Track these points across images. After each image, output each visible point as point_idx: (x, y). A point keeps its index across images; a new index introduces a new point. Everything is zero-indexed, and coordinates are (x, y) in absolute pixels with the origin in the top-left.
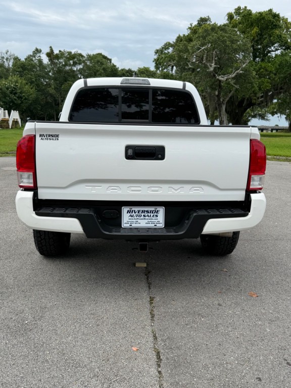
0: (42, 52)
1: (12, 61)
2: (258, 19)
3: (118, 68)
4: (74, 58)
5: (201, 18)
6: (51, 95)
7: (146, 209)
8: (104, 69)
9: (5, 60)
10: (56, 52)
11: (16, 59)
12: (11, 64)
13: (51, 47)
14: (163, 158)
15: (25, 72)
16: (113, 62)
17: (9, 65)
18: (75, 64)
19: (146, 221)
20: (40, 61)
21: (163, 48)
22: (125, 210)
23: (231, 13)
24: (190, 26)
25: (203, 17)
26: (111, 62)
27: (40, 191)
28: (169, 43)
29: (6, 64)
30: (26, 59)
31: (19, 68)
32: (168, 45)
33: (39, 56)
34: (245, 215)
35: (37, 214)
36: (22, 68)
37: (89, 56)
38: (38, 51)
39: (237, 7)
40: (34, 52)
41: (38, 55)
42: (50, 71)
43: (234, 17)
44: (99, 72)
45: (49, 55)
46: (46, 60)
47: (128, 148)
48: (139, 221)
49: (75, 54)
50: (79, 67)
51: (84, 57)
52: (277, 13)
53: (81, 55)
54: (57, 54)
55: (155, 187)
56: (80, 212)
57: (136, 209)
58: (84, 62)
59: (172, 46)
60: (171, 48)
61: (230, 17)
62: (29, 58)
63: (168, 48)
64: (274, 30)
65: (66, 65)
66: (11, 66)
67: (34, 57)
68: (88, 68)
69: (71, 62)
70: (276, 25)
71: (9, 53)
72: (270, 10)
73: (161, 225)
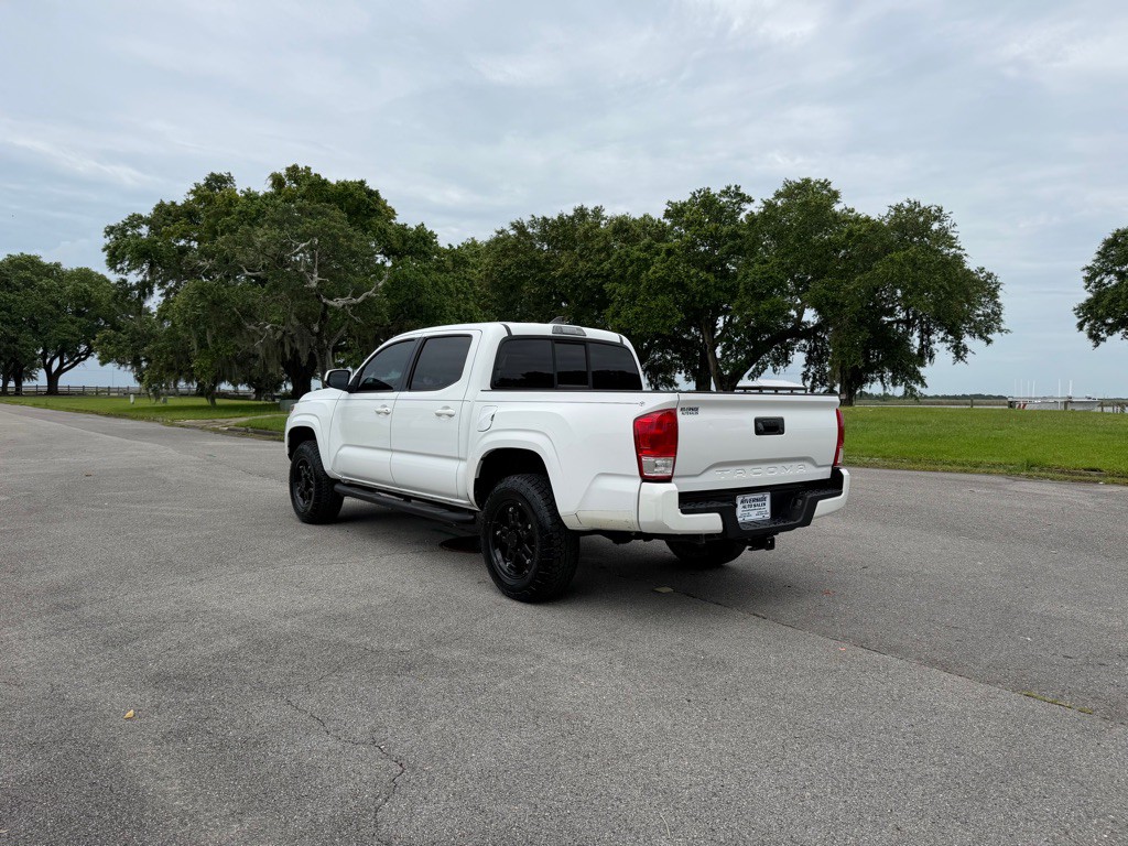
2: (340, 194)
5: (212, 174)
7: (756, 497)
14: (781, 432)
19: (756, 512)
21: (126, 224)
22: (739, 499)
23: (280, 175)
24: (194, 188)
25: (217, 172)
28: (140, 217)
32: (136, 220)
34: (837, 495)
35: (681, 511)
39: (290, 165)
43: (285, 183)
47: (757, 421)
48: (751, 513)
52: (374, 189)
55: (773, 467)
57: (748, 497)
59: (148, 222)
60: (144, 226)
61: (277, 181)
63: (138, 226)
64: (373, 219)
70: (374, 210)
72: (362, 183)
73: (768, 516)
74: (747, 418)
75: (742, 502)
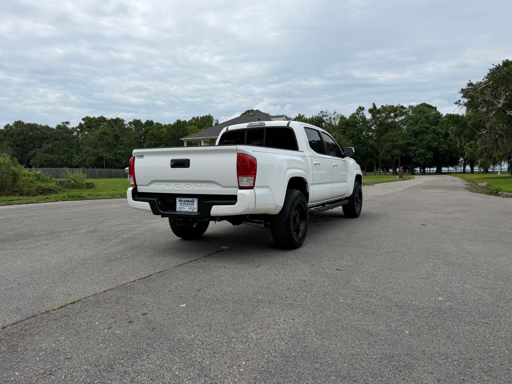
0: (365, 109)
1: (338, 120)
3: (442, 115)
4: (396, 111)
6: (372, 147)
7: (188, 200)
8: (426, 118)
9: (332, 120)
10: (378, 107)
11: (342, 118)
12: (337, 122)
13: (374, 104)
14: (188, 167)
15: (348, 129)
16: (437, 109)
17: (336, 124)
18: (396, 116)
19: (188, 207)
20: (364, 118)
22: (178, 200)
26: (436, 110)
27: (138, 187)
29: (333, 123)
30: (350, 117)
31: (343, 125)
33: (363, 113)
34: (234, 204)
35: (134, 200)
36: (346, 125)
37: (411, 107)
38: (361, 109)
40: (358, 110)
41: (361, 112)
42: (372, 125)
44: (421, 121)
45: (370, 111)
46: (368, 116)
47: (172, 161)
48: (185, 207)
49: (397, 107)
50: (401, 119)
51: (406, 108)
53: (402, 107)
54: (379, 110)
55: (188, 185)
56: (151, 199)
57: (183, 199)
58: (406, 113)
62: (353, 116)
65: (387, 118)
66: (337, 124)
67: (358, 114)
68: (411, 118)
69: (392, 114)
71: (336, 114)
73: (196, 210)
74: (167, 160)
75: (179, 201)
